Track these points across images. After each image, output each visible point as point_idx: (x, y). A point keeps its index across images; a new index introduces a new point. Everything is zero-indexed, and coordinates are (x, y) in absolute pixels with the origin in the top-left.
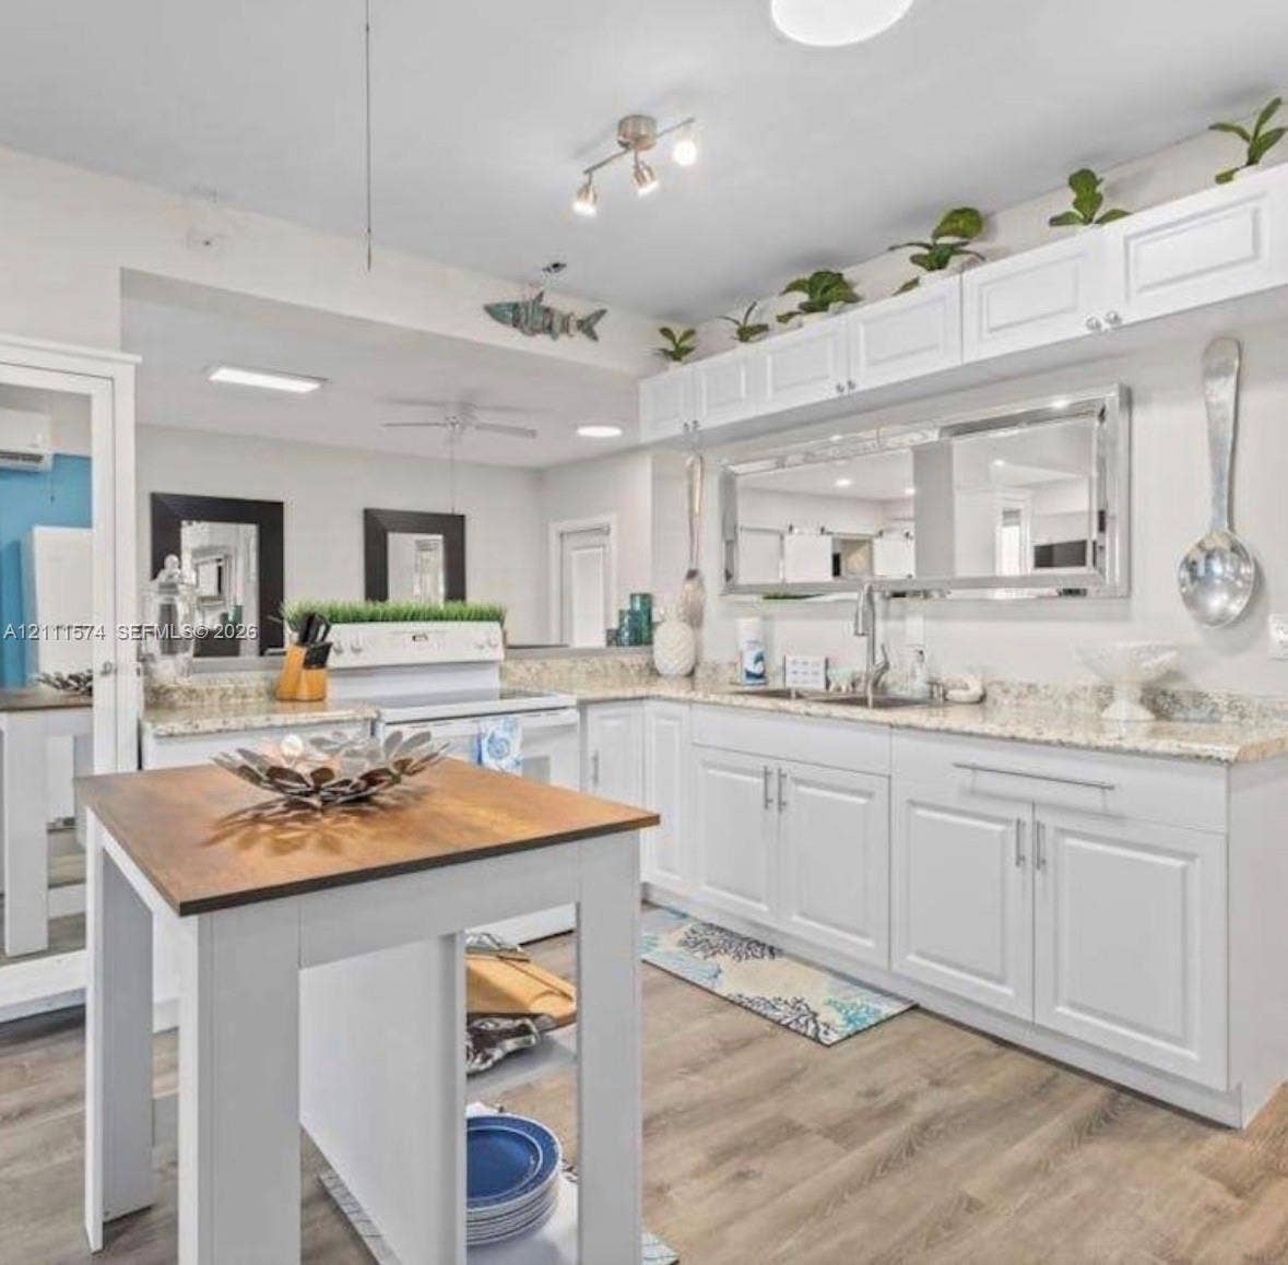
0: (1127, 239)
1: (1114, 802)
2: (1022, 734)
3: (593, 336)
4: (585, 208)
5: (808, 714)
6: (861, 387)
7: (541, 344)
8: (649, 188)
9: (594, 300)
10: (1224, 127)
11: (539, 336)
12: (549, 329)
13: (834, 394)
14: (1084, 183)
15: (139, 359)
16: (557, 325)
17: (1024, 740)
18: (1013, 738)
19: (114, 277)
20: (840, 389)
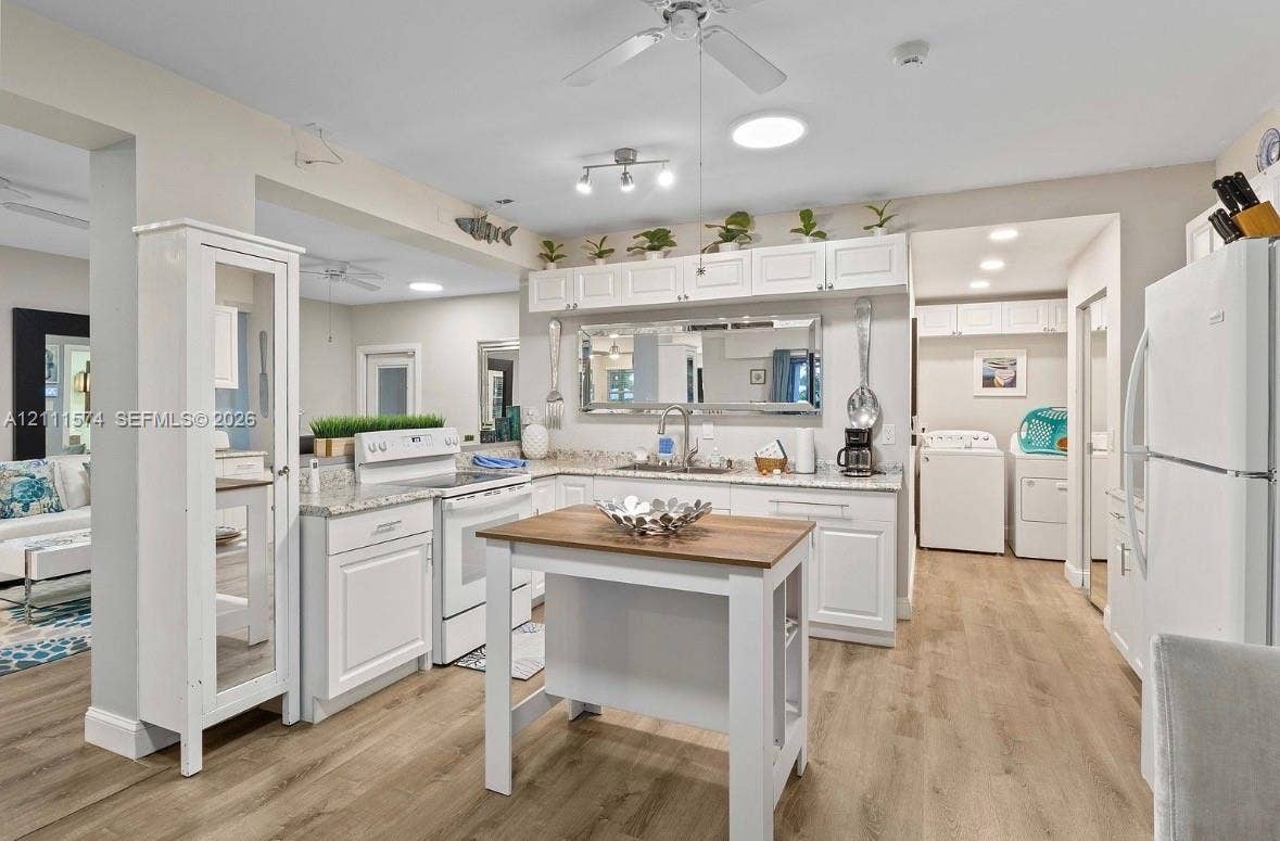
0: (836, 251)
1: (848, 512)
2: (803, 484)
3: (509, 243)
4: (584, 189)
5: (680, 479)
6: (691, 299)
7: (482, 246)
8: (629, 188)
9: (509, 220)
10: (871, 207)
11: (483, 241)
12: (488, 238)
13: (675, 300)
14: (806, 216)
15: (303, 250)
16: (492, 235)
17: (805, 487)
18: (800, 486)
19: (252, 181)
20: (679, 298)
